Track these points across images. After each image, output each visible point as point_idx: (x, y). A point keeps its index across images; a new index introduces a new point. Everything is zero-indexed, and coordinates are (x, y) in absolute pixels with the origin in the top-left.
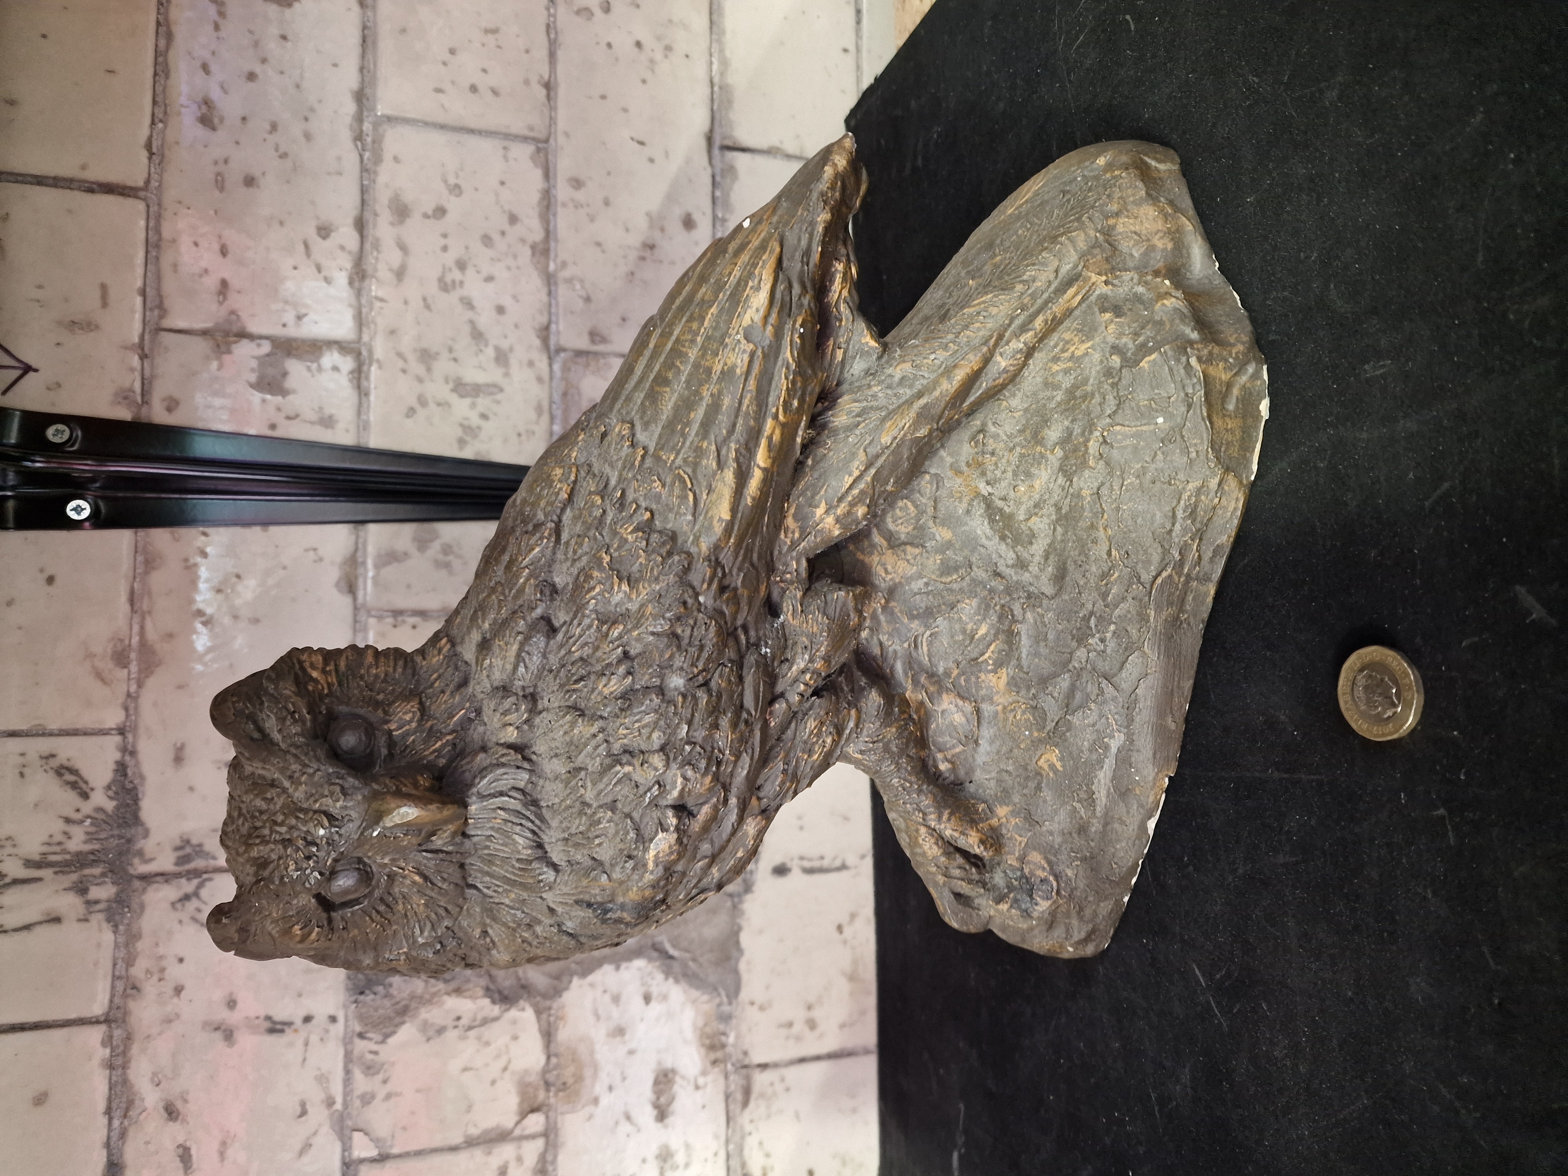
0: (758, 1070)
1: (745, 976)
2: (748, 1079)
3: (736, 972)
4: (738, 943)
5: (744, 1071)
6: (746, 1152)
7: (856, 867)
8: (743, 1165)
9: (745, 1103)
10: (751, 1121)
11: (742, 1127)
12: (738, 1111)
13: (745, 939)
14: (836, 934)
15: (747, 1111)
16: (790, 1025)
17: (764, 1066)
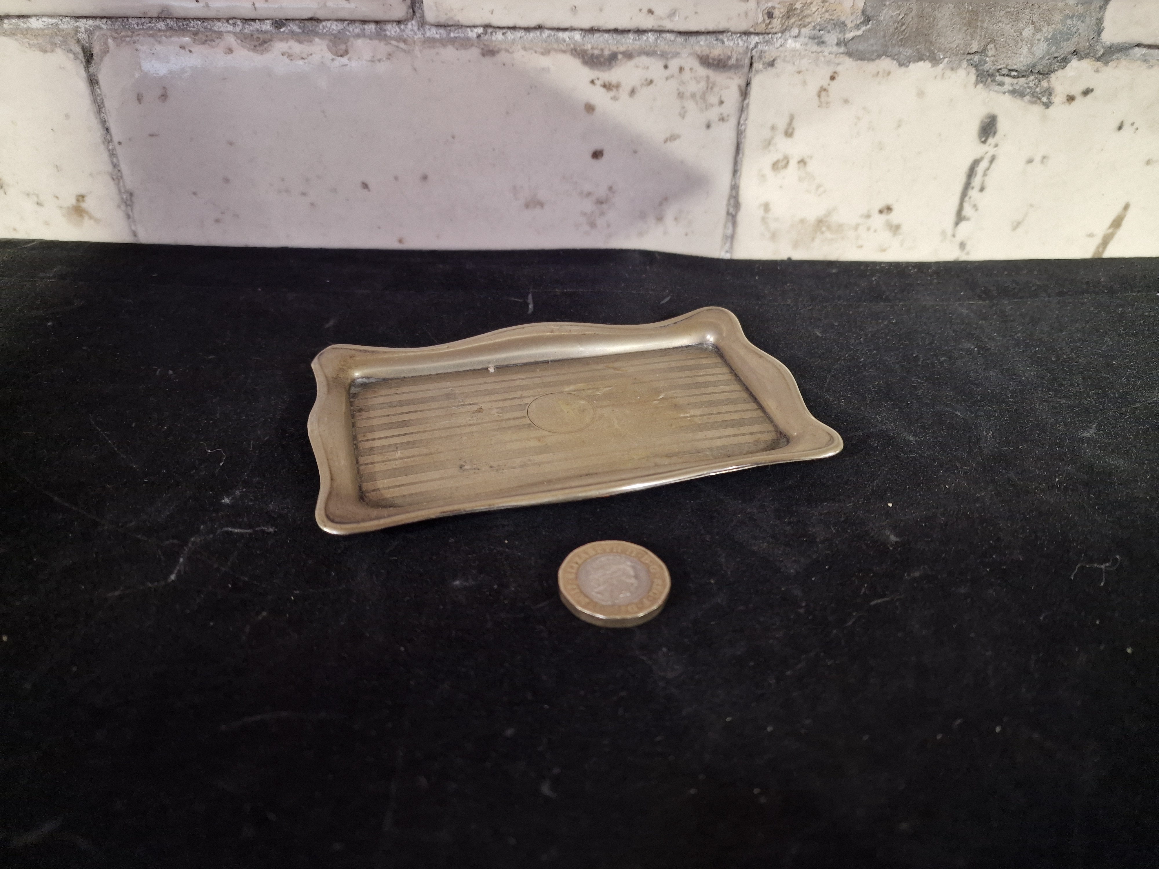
0: (743, 83)
1: (871, 67)
2: (737, 67)
3: (883, 53)
4: (921, 59)
5: (747, 61)
6: (644, 60)
7: (954, 236)
8: (629, 55)
9: (706, 61)
10: (681, 69)
11: (676, 55)
12: (697, 48)
13: (923, 68)
14: (880, 205)
15: (695, 64)
16: (789, 133)
17: (745, 92)
